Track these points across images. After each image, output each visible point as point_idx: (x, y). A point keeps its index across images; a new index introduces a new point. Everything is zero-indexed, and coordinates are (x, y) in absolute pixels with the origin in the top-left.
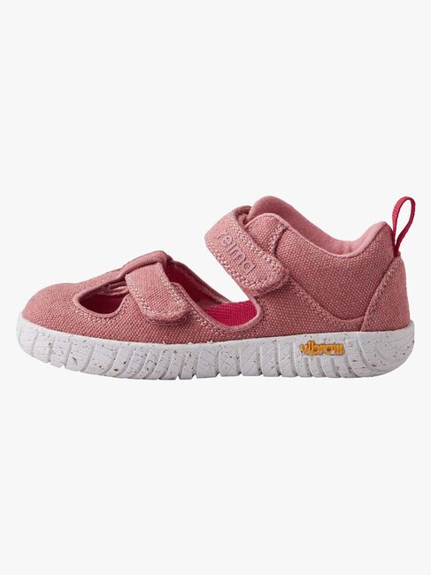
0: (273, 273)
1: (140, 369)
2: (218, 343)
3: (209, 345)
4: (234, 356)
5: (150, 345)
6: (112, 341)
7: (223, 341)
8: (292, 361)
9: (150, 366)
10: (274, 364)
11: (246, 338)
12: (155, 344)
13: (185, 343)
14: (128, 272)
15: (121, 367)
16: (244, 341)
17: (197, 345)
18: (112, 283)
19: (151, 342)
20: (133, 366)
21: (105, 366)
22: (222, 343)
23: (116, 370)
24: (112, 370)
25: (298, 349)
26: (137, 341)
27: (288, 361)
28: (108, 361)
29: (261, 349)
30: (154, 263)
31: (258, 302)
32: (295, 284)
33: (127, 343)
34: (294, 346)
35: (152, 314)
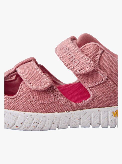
0: (89, 66)
1: (30, 126)
2: (71, 112)
3: (66, 113)
4: (79, 119)
5: (36, 113)
6: (15, 111)
7: (74, 111)
8: (108, 120)
9: (35, 125)
10: (99, 122)
11: (85, 109)
12: (38, 113)
13: (54, 112)
14: (18, 67)
15: (19, 125)
16: (84, 110)
17: (60, 113)
18: (10, 74)
19: (36, 112)
20: (26, 124)
21: (11, 125)
22: (73, 112)
23: (17, 127)
24: (15, 127)
25: (111, 115)
26: (29, 112)
27: (106, 120)
28: (13, 122)
29: (92, 114)
30: (30, 61)
31: (91, 90)
32: (110, 81)
33: (23, 112)
34: (109, 113)
35: (33, 87)
